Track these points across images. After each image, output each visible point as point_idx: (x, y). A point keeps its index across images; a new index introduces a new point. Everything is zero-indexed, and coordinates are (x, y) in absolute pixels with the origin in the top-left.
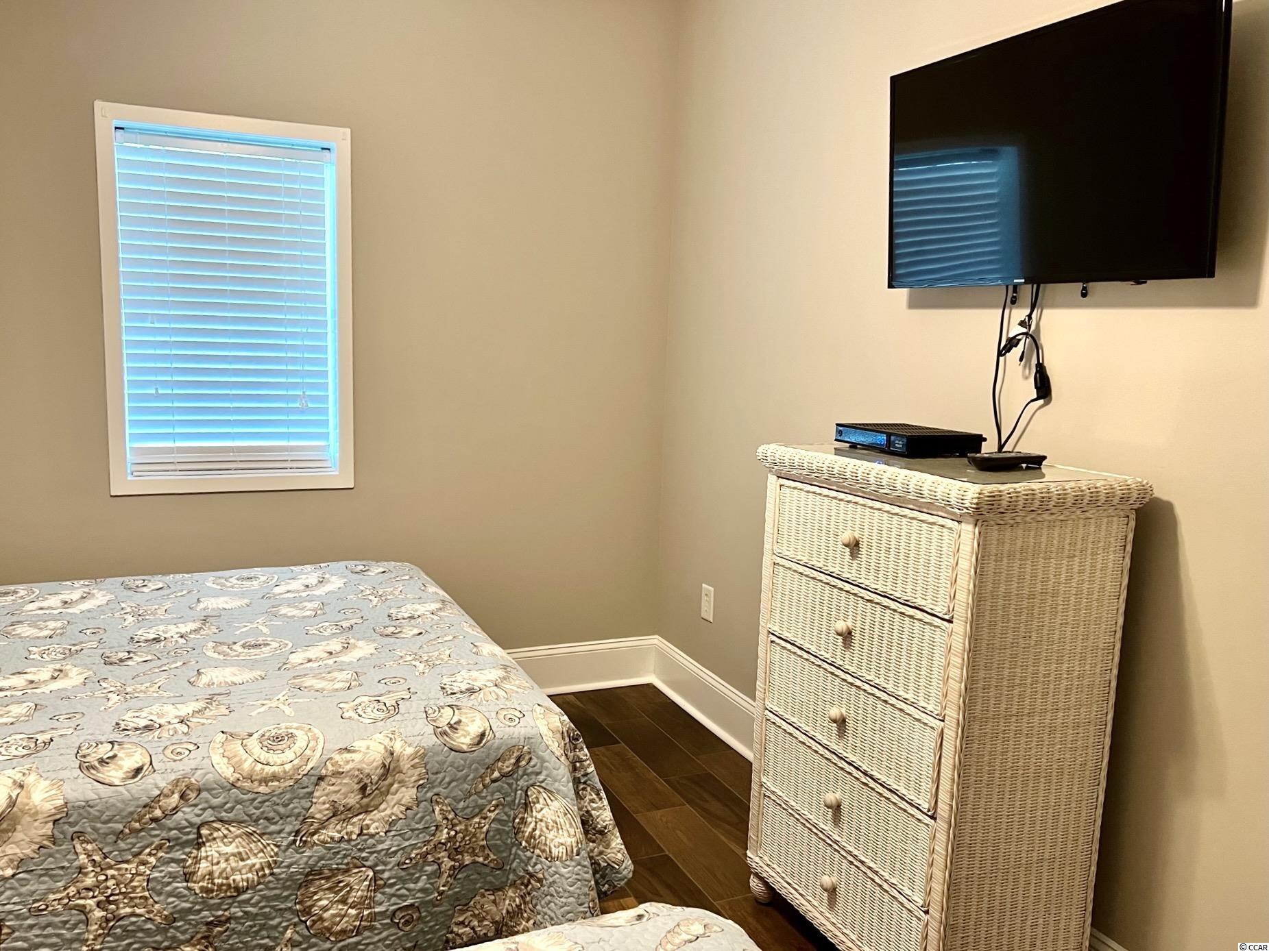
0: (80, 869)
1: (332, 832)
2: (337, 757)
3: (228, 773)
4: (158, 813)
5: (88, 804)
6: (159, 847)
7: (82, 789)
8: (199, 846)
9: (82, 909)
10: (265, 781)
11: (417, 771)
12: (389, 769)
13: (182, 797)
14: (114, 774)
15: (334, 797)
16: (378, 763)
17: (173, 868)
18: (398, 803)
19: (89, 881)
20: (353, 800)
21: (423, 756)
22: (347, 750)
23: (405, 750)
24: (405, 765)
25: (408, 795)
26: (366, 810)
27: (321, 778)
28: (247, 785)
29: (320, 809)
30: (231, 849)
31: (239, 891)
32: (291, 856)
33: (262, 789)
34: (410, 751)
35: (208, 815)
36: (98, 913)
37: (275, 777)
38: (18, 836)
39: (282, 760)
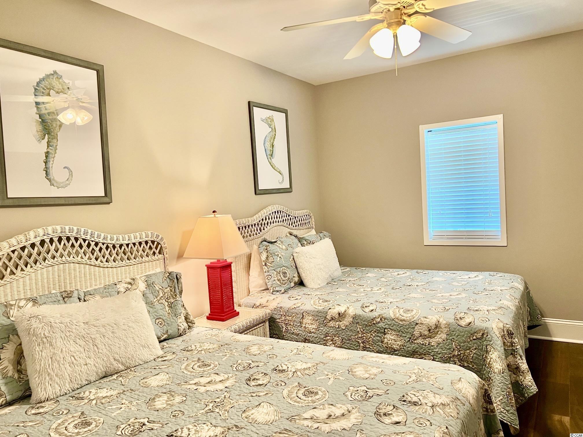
0: (358, 332)
1: (420, 341)
2: (422, 319)
3: (392, 316)
4: (375, 322)
5: (360, 316)
6: (375, 331)
7: (360, 312)
8: (385, 334)
9: (358, 342)
10: (402, 321)
11: (447, 329)
12: (437, 326)
13: (381, 319)
14: (367, 310)
15: (420, 330)
16: (434, 323)
17: (378, 338)
18: (440, 338)
19: (360, 336)
20: (426, 333)
21: (449, 325)
22: (426, 318)
23: (443, 322)
24: (443, 326)
25: (444, 336)
26: (430, 337)
27: (417, 324)
28: (397, 320)
29: (416, 333)
30: (392, 338)
31: (395, 351)
32: (408, 345)
33: (401, 323)
34: (445, 322)
35: (387, 326)
36: (362, 345)
37: (404, 320)
38: (346, 319)
39: (407, 316)
